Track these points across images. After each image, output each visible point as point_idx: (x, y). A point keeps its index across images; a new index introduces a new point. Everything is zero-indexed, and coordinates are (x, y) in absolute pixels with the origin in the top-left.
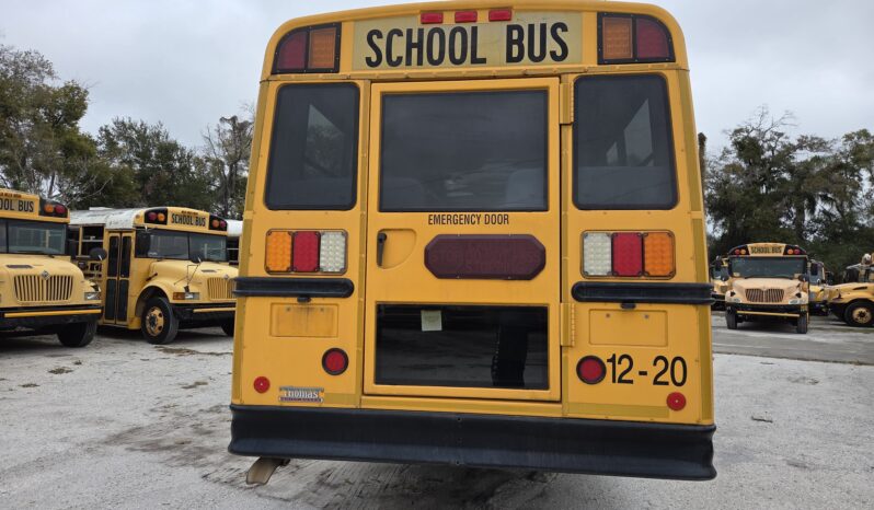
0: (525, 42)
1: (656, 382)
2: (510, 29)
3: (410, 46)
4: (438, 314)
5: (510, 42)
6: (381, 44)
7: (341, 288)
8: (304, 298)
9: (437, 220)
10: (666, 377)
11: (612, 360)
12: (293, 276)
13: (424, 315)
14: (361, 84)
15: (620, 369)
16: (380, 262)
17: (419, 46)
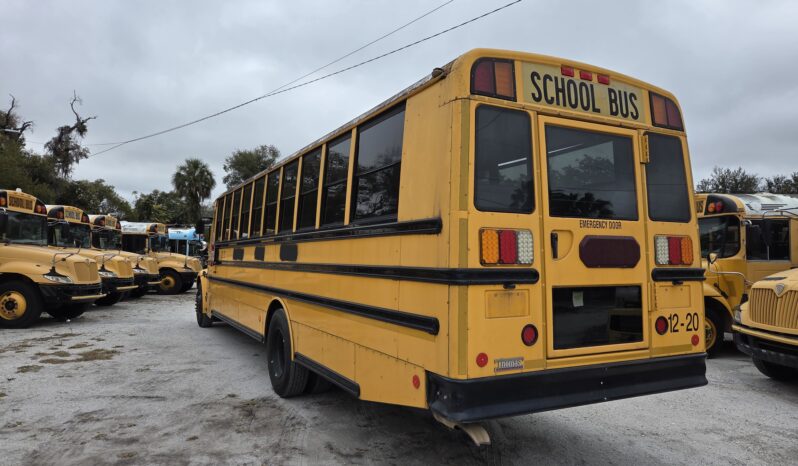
0: (618, 102)
1: (688, 330)
2: (611, 91)
3: (558, 91)
4: (582, 294)
5: (611, 101)
6: (540, 83)
7: (531, 276)
8: (508, 285)
9: (584, 225)
10: (691, 327)
11: (670, 318)
12: (499, 267)
13: (575, 295)
14: (531, 114)
15: (674, 322)
16: (555, 255)
17: (563, 91)
